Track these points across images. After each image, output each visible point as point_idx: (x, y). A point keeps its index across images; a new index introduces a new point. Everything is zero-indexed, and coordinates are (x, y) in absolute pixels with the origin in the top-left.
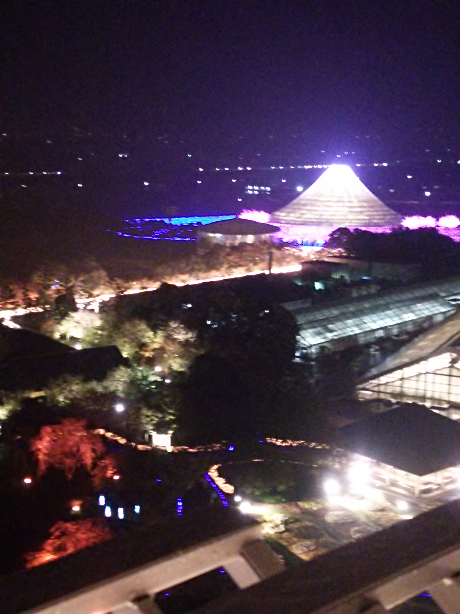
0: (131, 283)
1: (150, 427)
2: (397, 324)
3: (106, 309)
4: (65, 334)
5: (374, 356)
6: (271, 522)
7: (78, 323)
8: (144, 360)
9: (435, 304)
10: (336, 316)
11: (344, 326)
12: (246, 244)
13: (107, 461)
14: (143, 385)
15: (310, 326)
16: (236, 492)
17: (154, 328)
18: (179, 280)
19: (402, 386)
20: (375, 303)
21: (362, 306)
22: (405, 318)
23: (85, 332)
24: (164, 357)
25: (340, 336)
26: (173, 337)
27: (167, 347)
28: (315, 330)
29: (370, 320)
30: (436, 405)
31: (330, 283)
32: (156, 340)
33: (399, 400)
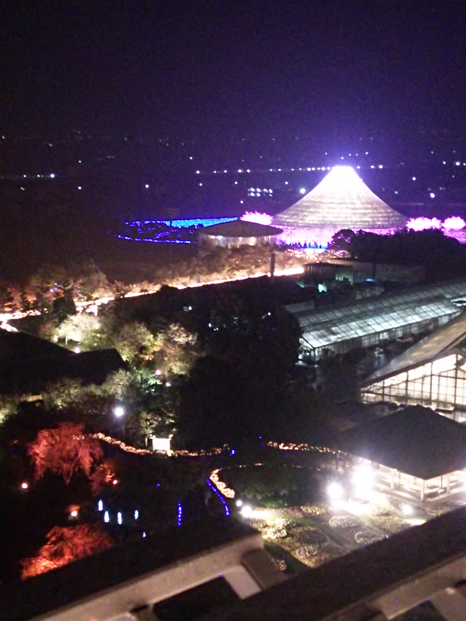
0: (131, 286)
1: (149, 431)
2: (402, 326)
3: (104, 311)
4: (63, 337)
5: (379, 358)
6: (273, 526)
7: (77, 326)
8: (144, 363)
9: (440, 306)
10: (339, 319)
11: (348, 328)
12: (248, 246)
13: (105, 466)
14: (143, 388)
15: (314, 328)
17: (154, 332)
18: (180, 282)
19: (406, 389)
20: (379, 305)
21: (366, 309)
22: (409, 320)
23: (84, 336)
24: (164, 360)
25: (343, 339)
26: (174, 340)
27: (168, 351)
28: (318, 332)
29: (374, 322)
30: (441, 408)
31: (334, 285)
32: (156, 343)
33: (404, 403)
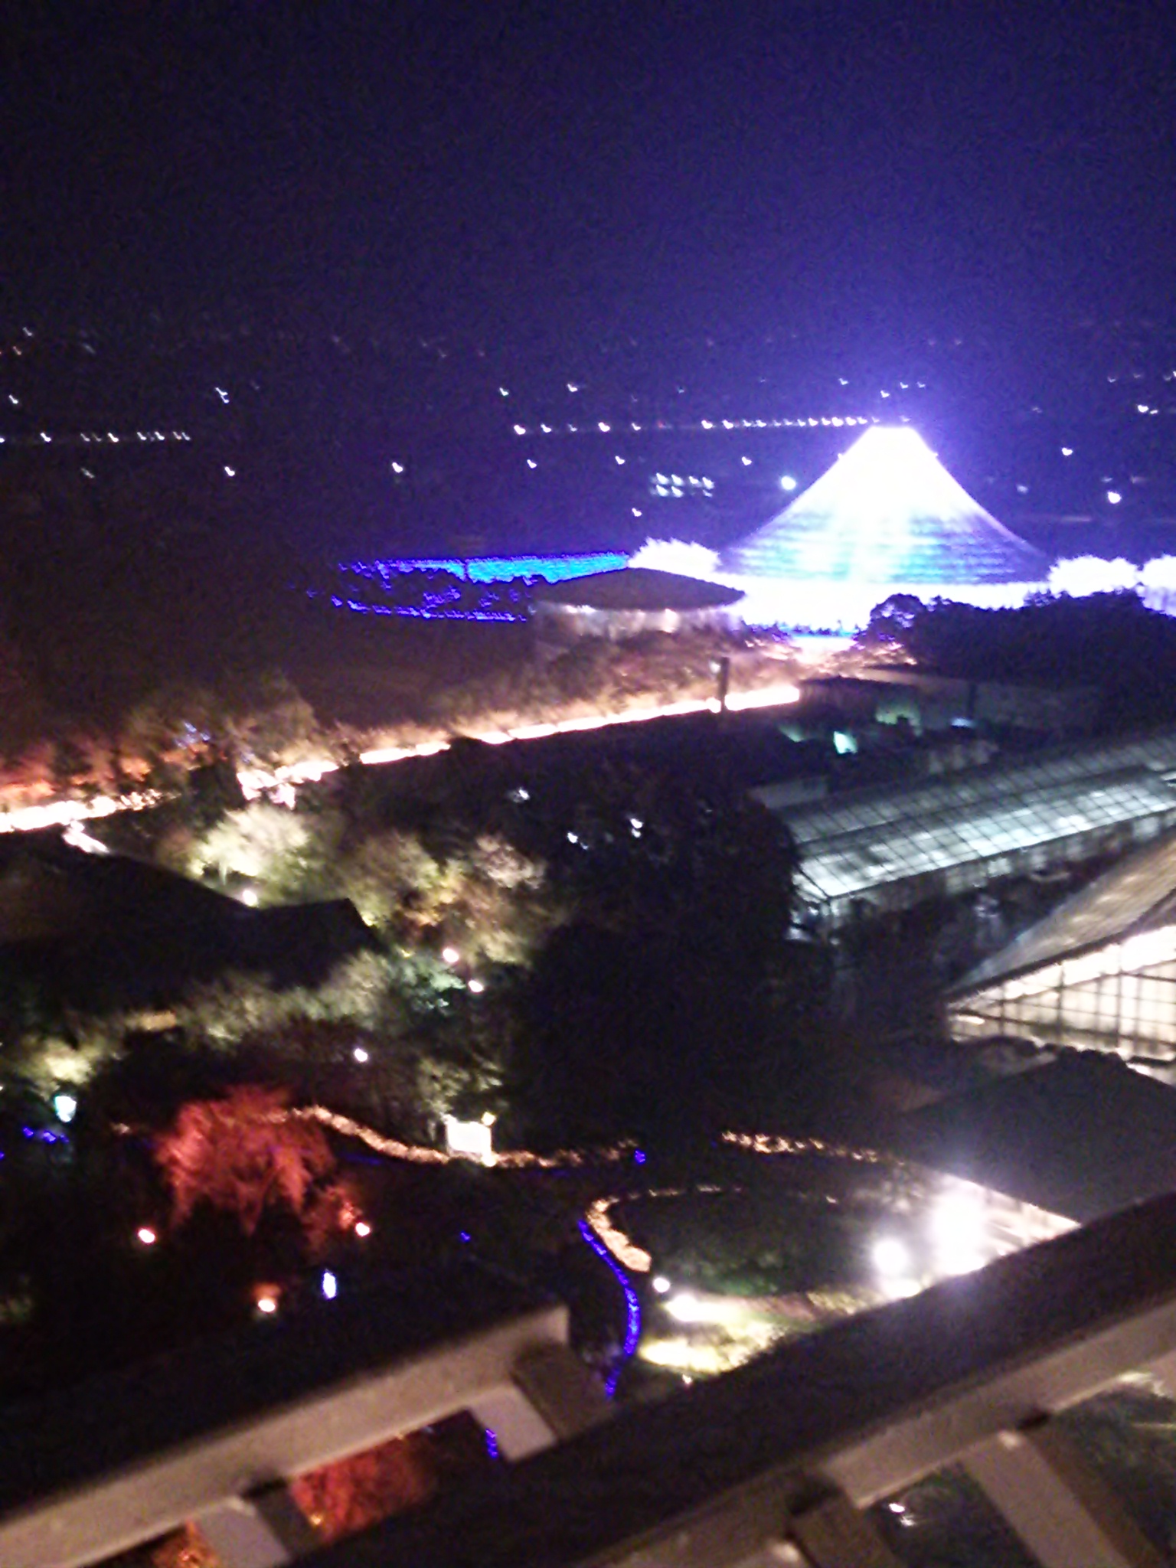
0: (373, 733)
1: (440, 1106)
2: (1043, 843)
3: (316, 803)
4: (214, 865)
5: (987, 922)
6: (744, 1341)
7: (248, 837)
8: (416, 934)
9: (1138, 793)
10: (891, 824)
11: (911, 848)
12: (659, 634)
13: (340, 1191)
14: (420, 998)
15: (827, 847)
16: (656, 1267)
17: (440, 855)
18: (492, 725)
19: (1059, 1007)
20: (985, 789)
21: (955, 798)
22: (1062, 829)
23: (267, 862)
24: (468, 928)
25: (901, 874)
26: (488, 876)
27: (474, 903)
28: (838, 858)
29: (975, 833)
30: (1144, 1054)
31: (874, 734)
32: (444, 883)
33: (1052, 1040)
